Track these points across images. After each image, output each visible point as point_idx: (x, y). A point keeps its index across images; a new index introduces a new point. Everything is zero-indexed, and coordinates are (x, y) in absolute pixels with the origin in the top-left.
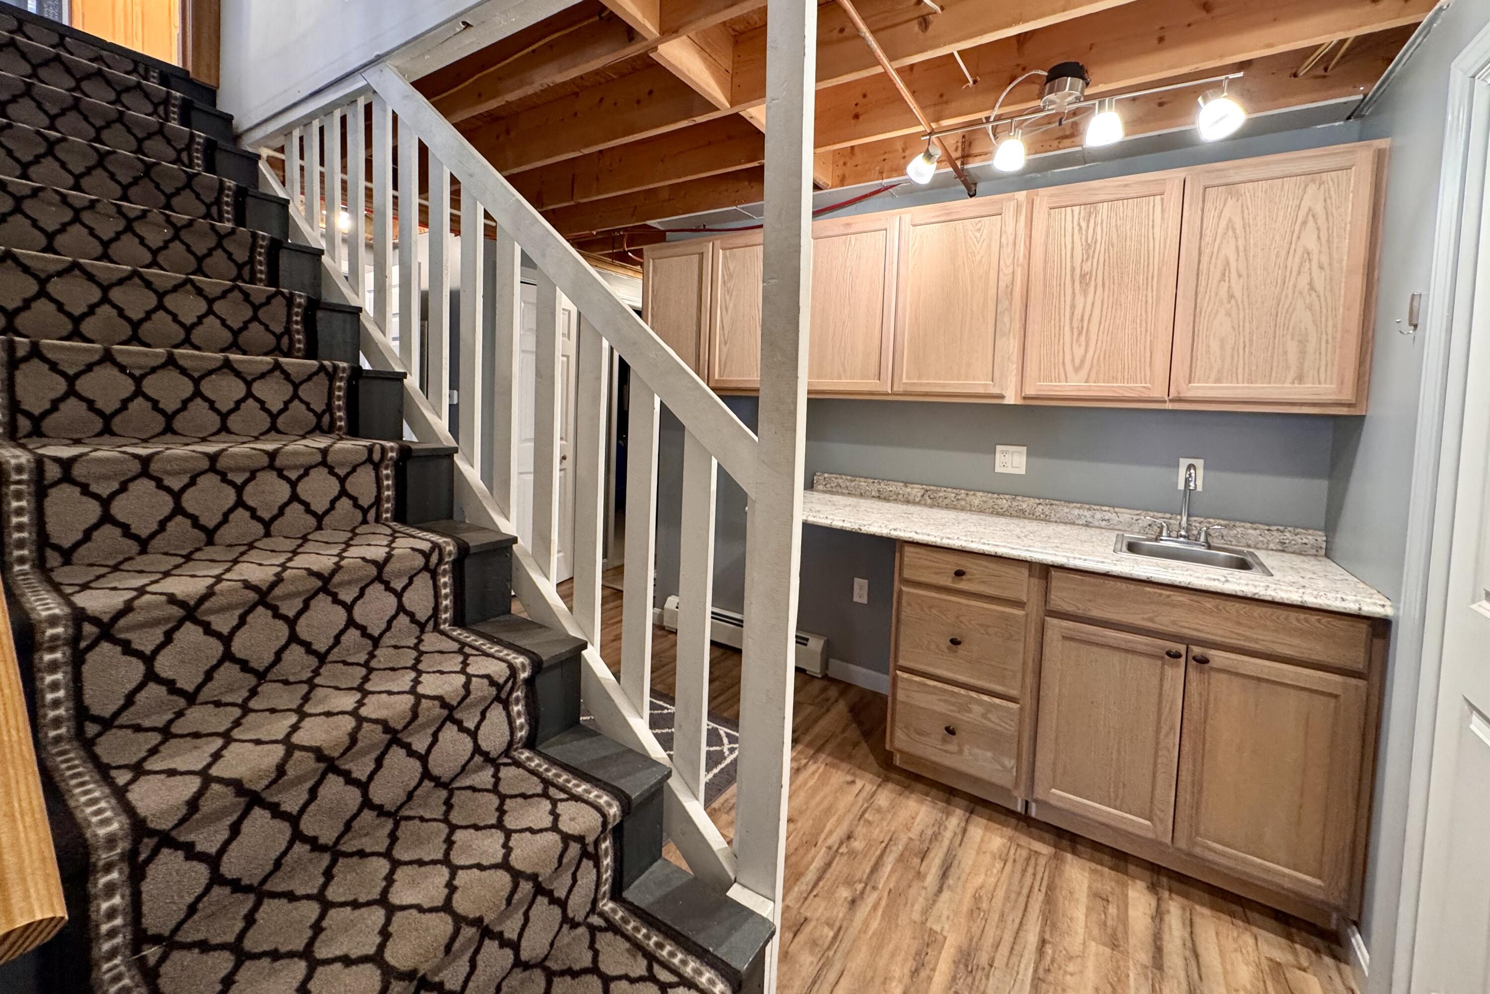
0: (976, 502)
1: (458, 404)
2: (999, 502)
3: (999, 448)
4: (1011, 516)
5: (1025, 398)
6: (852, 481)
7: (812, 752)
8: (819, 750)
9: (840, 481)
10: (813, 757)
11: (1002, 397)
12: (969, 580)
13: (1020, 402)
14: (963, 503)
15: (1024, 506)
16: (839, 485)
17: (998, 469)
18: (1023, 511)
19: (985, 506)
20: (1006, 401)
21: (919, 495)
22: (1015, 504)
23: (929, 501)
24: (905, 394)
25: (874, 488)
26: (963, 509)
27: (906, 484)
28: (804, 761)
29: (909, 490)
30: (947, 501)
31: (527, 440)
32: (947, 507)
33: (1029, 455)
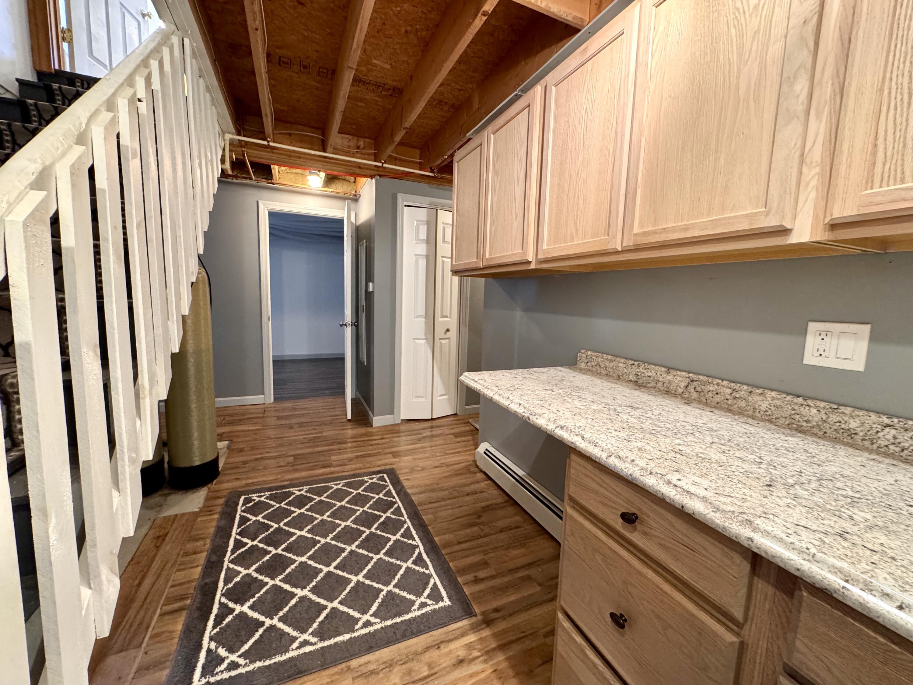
0: (764, 406)
1: (373, 292)
2: (804, 411)
3: (813, 326)
4: (824, 436)
5: (834, 226)
6: (611, 361)
7: (493, 645)
8: (502, 647)
9: (600, 360)
10: (489, 653)
11: (784, 231)
12: (645, 534)
13: (822, 236)
14: (743, 404)
15: (853, 424)
16: (598, 365)
17: (809, 359)
18: (852, 434)
19: (778, 413)
20: (795, 239)
21: (683, 385)
22: (834, 418)
23: (695, 395)
24: (637, 249)
25: (631, 372)
26: (741, 413)
27: (669, 369)
28: (476, 654)
29: (670, 377)
30: (718, 398)
31: (418, 316)
32: (717, 406)
33: (873, 338)
